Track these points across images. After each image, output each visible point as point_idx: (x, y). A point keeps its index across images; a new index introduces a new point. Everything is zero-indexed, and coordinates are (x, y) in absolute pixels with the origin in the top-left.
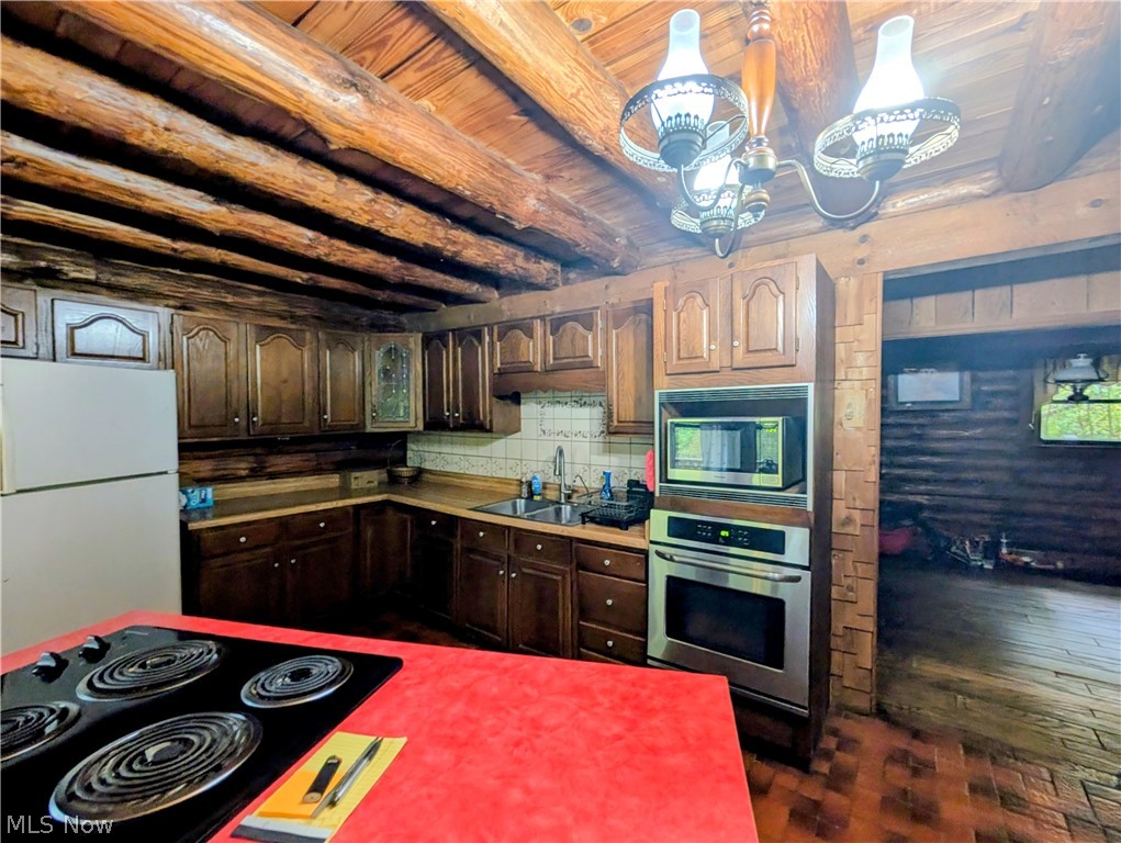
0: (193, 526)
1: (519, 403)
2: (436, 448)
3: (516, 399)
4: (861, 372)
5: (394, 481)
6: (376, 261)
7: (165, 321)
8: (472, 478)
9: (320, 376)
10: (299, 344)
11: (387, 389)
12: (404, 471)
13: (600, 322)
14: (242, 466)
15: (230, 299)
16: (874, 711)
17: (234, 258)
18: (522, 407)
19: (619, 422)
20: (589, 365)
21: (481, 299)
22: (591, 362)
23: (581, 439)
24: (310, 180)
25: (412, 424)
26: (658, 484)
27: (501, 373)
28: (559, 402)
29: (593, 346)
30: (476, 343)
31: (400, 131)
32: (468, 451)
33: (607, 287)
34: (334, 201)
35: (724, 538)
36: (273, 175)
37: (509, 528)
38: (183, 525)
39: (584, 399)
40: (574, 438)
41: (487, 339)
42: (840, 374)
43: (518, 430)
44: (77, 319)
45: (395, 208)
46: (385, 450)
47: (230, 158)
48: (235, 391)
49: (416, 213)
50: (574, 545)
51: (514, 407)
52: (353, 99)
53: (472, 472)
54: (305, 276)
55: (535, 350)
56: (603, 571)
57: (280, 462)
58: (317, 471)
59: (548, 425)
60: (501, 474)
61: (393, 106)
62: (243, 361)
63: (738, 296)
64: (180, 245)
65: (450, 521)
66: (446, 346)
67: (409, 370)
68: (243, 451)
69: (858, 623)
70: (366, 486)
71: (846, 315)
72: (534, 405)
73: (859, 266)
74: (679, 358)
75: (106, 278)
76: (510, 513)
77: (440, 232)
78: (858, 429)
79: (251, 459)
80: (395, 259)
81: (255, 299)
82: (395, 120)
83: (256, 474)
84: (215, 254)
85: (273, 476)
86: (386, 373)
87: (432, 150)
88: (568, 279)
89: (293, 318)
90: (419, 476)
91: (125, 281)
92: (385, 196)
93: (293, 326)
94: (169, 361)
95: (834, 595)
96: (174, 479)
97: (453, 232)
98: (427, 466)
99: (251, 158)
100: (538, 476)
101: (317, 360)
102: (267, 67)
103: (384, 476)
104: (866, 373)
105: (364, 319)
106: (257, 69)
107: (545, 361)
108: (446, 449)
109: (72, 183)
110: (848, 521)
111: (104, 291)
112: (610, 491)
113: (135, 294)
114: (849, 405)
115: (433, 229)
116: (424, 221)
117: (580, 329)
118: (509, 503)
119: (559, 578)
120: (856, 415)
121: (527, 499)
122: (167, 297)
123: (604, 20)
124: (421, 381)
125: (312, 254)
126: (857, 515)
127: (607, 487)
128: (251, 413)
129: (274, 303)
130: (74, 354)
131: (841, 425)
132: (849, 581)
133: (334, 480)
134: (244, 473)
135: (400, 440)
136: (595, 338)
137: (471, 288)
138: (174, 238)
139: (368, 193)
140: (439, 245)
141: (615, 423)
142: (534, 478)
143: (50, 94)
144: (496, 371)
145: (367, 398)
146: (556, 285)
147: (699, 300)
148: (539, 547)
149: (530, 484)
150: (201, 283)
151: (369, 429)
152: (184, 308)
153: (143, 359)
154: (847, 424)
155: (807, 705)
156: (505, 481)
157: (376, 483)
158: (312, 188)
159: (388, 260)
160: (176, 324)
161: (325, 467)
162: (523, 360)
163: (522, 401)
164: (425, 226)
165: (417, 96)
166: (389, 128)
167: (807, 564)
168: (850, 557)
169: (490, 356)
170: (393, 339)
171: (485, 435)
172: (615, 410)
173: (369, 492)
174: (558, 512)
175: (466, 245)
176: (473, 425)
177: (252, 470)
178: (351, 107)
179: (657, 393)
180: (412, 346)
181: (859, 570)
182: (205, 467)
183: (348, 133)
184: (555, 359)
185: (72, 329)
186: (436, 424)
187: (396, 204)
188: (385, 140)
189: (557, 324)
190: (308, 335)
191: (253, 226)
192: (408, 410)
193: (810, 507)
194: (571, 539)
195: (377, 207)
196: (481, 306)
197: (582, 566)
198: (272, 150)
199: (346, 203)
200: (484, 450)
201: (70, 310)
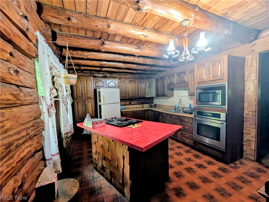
0: (122, 111)
1: (173, 91)
2: (158, 100)
3: (172, 90)
4: (252, 78)
5: (151, 106)
6: (146, 68)
7: (118, 81)
8: (165, 106)
9: (138, 88)
10: (135, 83)
11: (149, 89)
12: (153, 105)
13: (187, 73)
14: (128, 103)
15: (126, 77)
16: (255, 160)
17: (126, 71)
18: (174, 91)
19: (191, 93)
20: (185, 82)
21: (165, 70)
22: (185, 81)
23: (182, 97)
24: (135, 59)
25: (154, 96)
26: (196, 105)
27: (169, 85)
28: (181, 90)
29: (186, 79)
30: (164, 79)
31: (145, 52)
32: (165, 100)
33: (191, 65)
34: (138, 61)
35: (208, 115)
36: (130, 60)
37: (169, 114)
38: (121, 111)
39: (186, 89)
40: (184, 97)
41: (166, 78)
42: (246, 79)
43: (173, 96)
44: (109, 82)
45: (147, 60)
46: (150, 100)
47: (125, 59)
48: (126, 91)
49: (151, 60)
50: (180, 117)
51: (172, 92)
52: (139, 50)
53: (165, 104)
54: (136, 71)
55: (175, 80)
56: (185, 122)
57: (133, 102)
58: (138, 104)
59: (179, 95)
60: (170, 105)
61: (144, 49)
62: (127, 86)
63: (211, 66)
64: (119, 70)
65: (159, 113)
66: (159, 80)
67: (153, 85)
68: (128, 100)
69: (251, 139)
70: (146, 107)
71: (247, 65)
72: (176, 91)
73: (252, 52)
74: (199, 80)
75: (111, 76)
76: (171, 111)
77: (155, 62)
78: (251, 92)
79: (129, 102)
80: (149, 66)
81: (129, 76)
82: (144, 50)
83: (130, 104)
84: (123, 71)
85: (132, 105)
86: (149, 87)
87: (150, 52)
88: (183, 64)
89: (134, 78)
90: (155, 106)
91: (113, 76)
92: (146, 58)
93: (134, 80)
94: (118, 87)
95: (244, 132)
96: (119, 104)
97: (157, 61)
98: (157, 104)
99: (128, 58)
100: (177, 105)
101: (138, 85)
102: (129, 50)
103: (149, 105)
104: (253, 78)
105: (145, 77)
106: (128, 51)
107: (177, 82)
108: (160, 100)
109: (109, 66)
110: (248, 114)
111: (111, 78)
112: (191, 108)
113: (114, 78)
114: (249, 86)
115: (154, 61)
116: (152, 60)
117: (183, 75)
118: (171, 110)
119: (178, 123)
120: (251, 89)
121: (174, 109)
122: (118, 77)
123: (172, 30)
124: (155, 88)
125: (136, 68)
126: (250, 113)
127: (190, 107)
128: (129, 94)
129: (131, 76)
130: (109, 87)
131: (247, 91)
132: (248, 129)
133: (141, 106)
134: (128, 104)
135: (152, 98)
136: (186, 76)
137: (164, 69)
138: (119, 69)
139: (143, 59)
140: (155, 64)
141: (190, 93)
142: (176, 105)
143: (108, 58)
144: (168, 85)
145: (146, 91)
146: (180, 66)
147: (203, 67)
148: (174, 117)
149: (175, 107)
150: (122, 75)
151: (146, 97)
152: (120, 79)
153: (116, 87)
154: (248, 91)
155: (225, 149)
156: (171, 106)
157: (148, 107)
158: (135, 60)
159: (148, 67)
160: (119, 82)
161: (140, 103)
162: (172, 82)
163: (174, 90)
164: (152, 61)
165: (147, 45)
166: (144, 52)
167: (225, 120)
168: (249, 123)
169: (167, 81)
170: (150, 80)
171: (166, 97)
172: (190, 91)
173: (147, 108)
174: (180, 112)
175: (160, 63)
176: (164, 95)
177: (129, 103)
178: (138, 51)
179: (195, 87)
180: (153, 81)
181: (251, 126)
182: (123, 103)
183: (138, 54)
184: (178, 81)
185: (108, 84)
186: (158, 95)
187: (147, 59)
188: (143, 54)
189: (179, 74)
190: (136, 81)
191: (128, 66)
192: (153, 93)
193: (226, 109)
194: (180, 116)
195: (144, 60)
196: (166, 72)
197: (182, 121)
198: (130, 56)
199: (140, 61)
200: (167, 100)
201: (108, 81)
